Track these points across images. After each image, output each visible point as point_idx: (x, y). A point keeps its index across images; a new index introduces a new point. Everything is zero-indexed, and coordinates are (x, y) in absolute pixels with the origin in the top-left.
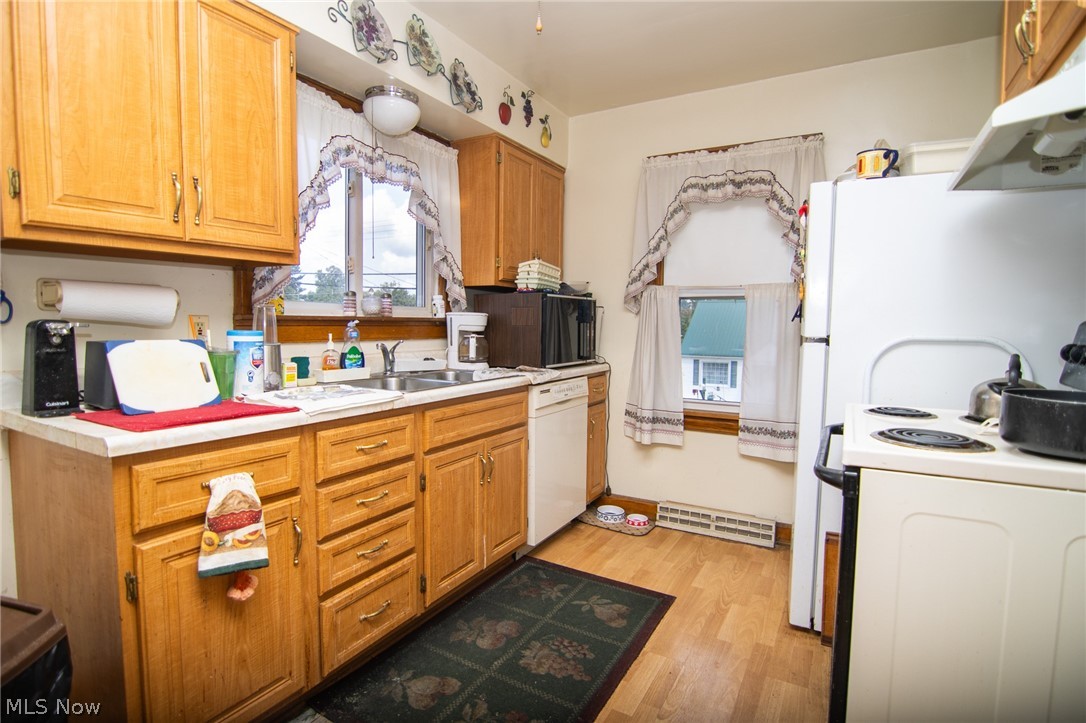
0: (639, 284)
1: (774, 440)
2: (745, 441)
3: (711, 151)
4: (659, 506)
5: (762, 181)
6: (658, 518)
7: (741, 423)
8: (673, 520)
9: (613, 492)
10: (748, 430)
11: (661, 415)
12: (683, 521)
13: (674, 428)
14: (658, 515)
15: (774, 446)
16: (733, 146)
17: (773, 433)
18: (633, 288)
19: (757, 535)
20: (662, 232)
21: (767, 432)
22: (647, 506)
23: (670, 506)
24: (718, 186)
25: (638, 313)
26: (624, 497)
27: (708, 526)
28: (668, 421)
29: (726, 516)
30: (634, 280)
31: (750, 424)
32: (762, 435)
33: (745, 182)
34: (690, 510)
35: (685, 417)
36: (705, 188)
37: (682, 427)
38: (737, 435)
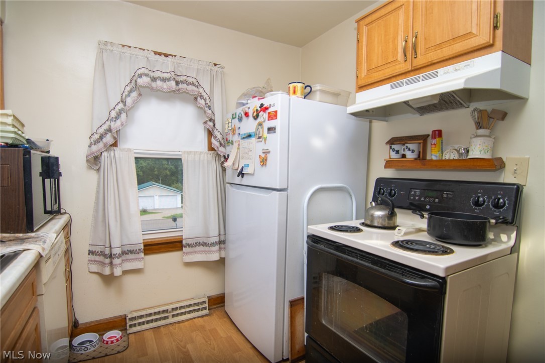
0: (101, 145)
1: (206, 248)
2: (188, 253)
3: (156, 53)
4: (127, 318)
5: (193, 84)
6: (128, 327)
7: (184, 242)
8: (140, 324)
9: (80, 322)
10: (189, 245)
11: (126, 248)
12: (148, 322)
13: (137, 256)
14: (128, 325)
15: (205, 252)
16: (172, 56)
17: (205, 244)
18: (95, 148)
19: (198, 310)
20: (121, 106)
21: (199, 244)
22: (116, 321)
23: (136, 314)
24: (164, 80)
25: (99, 170)
26: (92, 322)
27: (167, 317)
28: (131, 252)
29: (178, 305)
30: (97, 142)
31: (190, 242)
32: (197, 247)
33: (182, 82)
34: (153, 311)
35: (144, 246)
36: (154, 79)
37: (143, 254)
38: (182, 249)
